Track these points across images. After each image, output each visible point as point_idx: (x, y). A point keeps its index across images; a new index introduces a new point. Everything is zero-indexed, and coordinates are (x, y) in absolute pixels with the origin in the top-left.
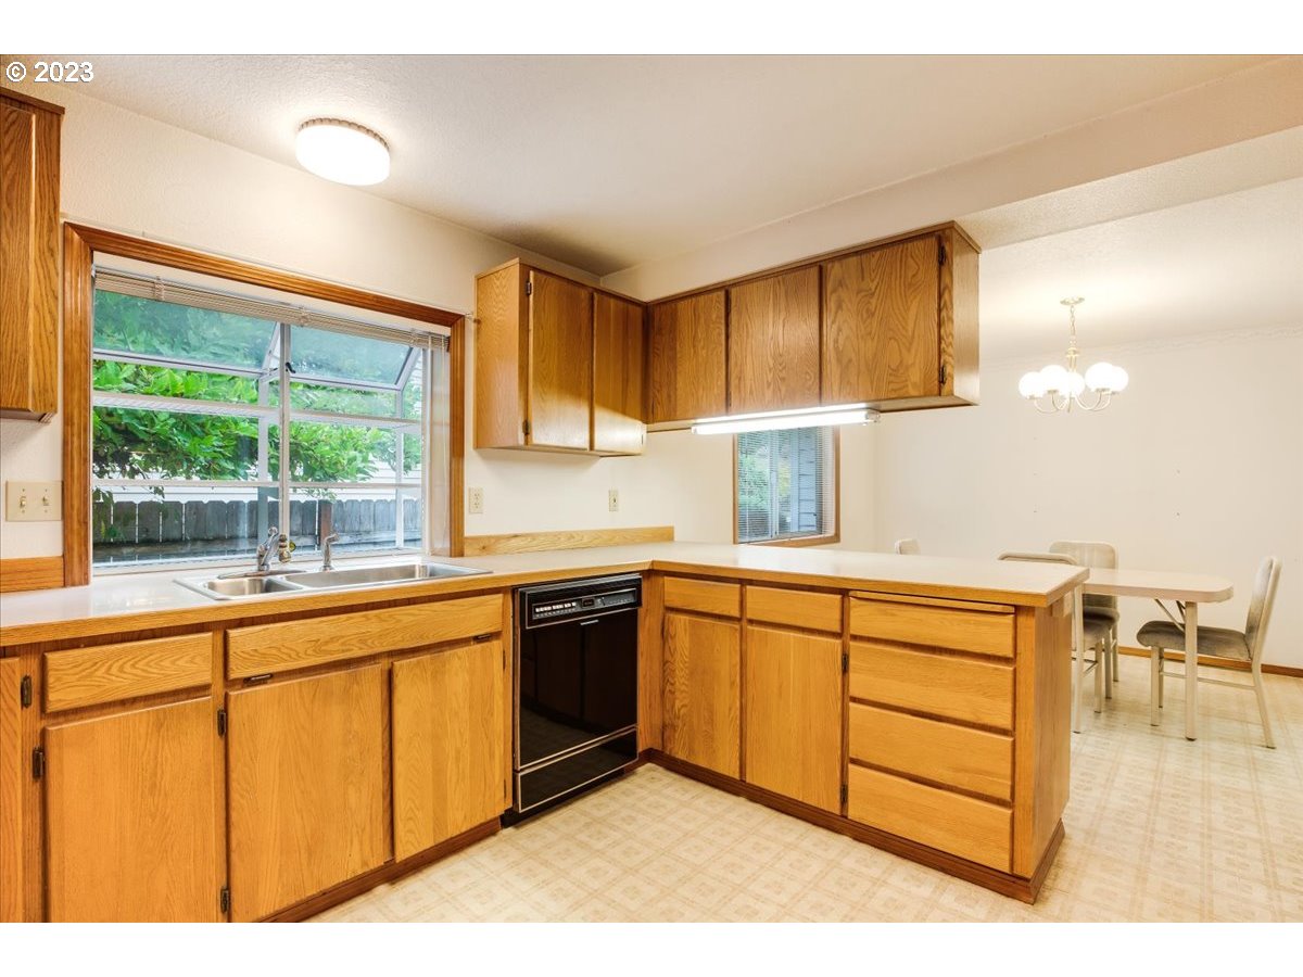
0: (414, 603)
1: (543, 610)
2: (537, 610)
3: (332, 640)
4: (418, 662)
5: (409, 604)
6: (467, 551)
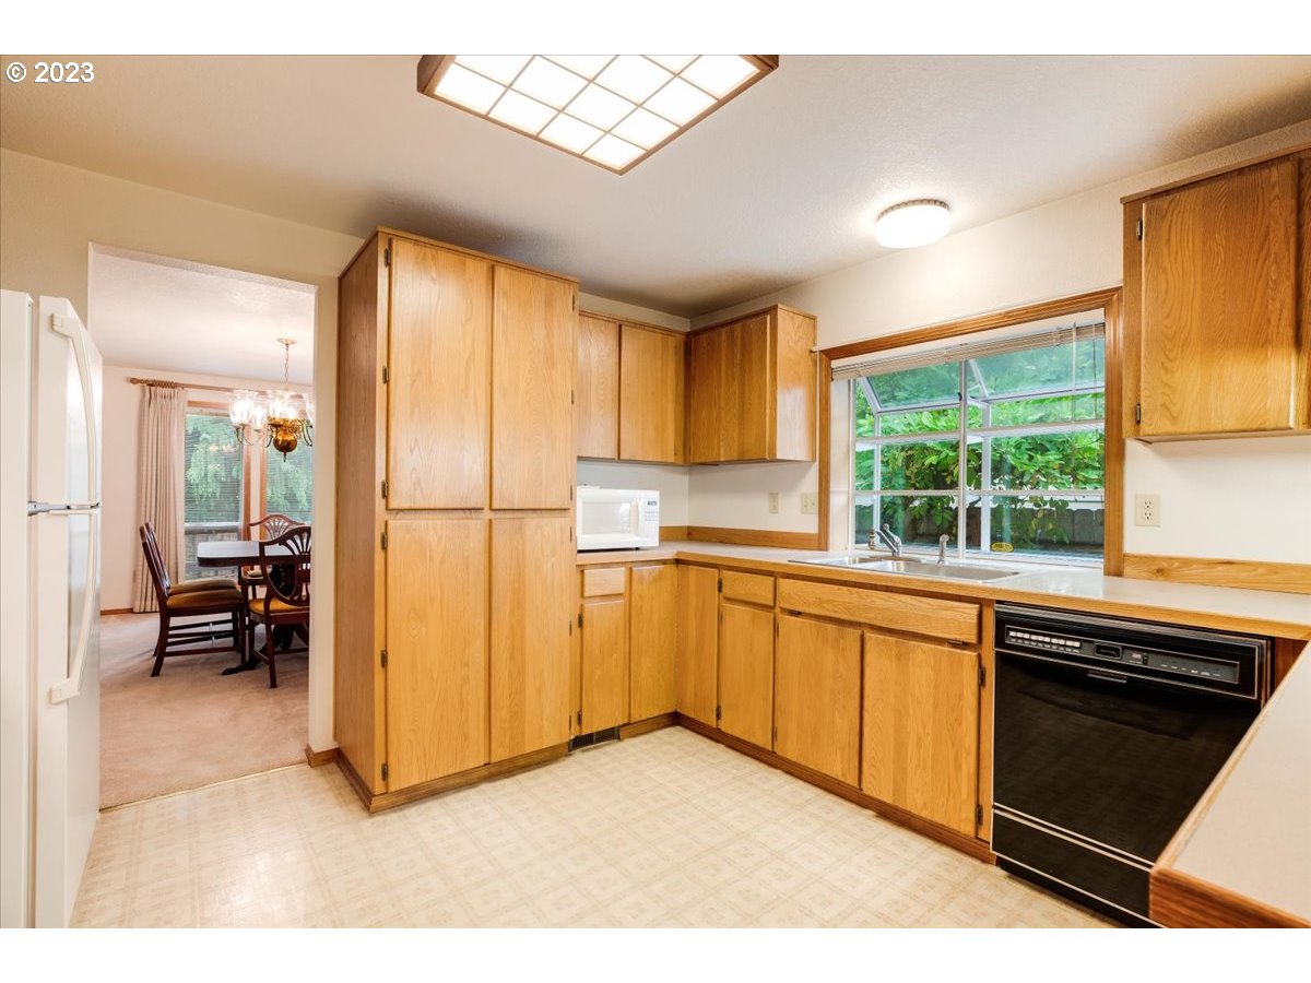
0: (892, 592)
1: (1015, 636)
2: (1012, 634)
3: (829, 601)
4: (884, 641)
5: (887, 591)
6: (1128, 570)
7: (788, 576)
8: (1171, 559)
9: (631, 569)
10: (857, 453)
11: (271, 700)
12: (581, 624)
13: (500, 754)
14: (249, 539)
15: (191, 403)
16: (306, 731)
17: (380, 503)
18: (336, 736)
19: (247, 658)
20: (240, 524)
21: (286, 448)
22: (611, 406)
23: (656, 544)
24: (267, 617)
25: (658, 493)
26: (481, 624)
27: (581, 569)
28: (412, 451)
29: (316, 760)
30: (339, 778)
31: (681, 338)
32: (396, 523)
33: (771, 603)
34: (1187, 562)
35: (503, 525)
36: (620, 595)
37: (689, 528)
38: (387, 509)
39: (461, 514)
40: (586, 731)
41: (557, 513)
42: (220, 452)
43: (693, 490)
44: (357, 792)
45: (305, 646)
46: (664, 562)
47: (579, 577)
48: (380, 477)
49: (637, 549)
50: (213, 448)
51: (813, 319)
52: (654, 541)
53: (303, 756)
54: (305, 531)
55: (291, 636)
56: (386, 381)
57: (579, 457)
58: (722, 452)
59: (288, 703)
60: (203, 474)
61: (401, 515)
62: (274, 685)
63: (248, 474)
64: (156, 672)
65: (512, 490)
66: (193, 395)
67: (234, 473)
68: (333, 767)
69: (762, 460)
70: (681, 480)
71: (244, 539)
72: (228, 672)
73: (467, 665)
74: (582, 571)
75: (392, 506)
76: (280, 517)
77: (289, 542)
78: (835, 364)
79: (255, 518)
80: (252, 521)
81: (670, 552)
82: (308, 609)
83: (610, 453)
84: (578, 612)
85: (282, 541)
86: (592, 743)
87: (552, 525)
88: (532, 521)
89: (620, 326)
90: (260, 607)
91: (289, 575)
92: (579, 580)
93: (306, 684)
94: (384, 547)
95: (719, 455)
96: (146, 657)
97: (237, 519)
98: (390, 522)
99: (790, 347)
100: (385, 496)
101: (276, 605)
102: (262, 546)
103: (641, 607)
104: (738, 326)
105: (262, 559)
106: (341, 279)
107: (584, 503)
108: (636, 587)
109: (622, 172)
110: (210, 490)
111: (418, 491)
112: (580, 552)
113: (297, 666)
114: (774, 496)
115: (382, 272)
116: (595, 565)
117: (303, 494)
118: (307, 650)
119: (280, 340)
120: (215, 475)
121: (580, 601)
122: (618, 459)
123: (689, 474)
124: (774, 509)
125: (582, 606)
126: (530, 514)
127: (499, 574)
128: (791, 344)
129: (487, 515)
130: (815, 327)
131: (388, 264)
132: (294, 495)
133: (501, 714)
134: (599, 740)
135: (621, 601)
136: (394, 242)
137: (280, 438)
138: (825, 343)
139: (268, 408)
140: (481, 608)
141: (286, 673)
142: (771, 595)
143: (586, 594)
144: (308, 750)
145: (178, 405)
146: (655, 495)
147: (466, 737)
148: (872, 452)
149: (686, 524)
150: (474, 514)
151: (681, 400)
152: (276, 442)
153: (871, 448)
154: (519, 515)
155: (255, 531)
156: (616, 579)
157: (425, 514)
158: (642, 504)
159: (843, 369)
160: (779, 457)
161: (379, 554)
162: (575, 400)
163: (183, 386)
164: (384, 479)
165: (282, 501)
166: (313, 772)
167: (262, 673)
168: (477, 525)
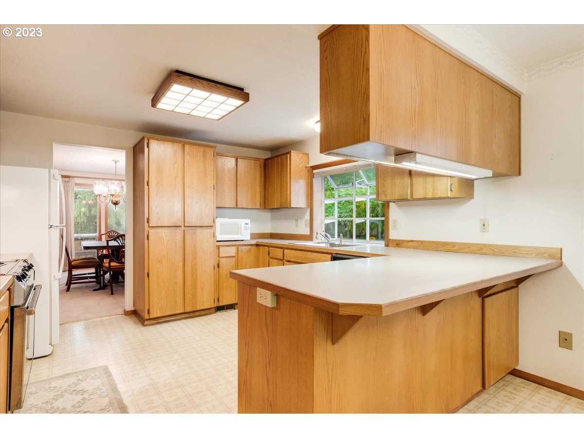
6: (390, 245)
7: (287, 249)
8: (400, 240)
9: (238, 248)
10: (326, 204)
11: (111, 298)
12: (218, 267)
13: (188, 309)
14: (101, 240)
15: (76, 184)
16: (124, 306)
17: (146, 224)
18: (134, 305)
19: (102, 285)
20: (97, 234)
21: (116, 204)
22: (233, 189)
23: (249, 239)
24: (110, 268)
25: (250, 220)
26: (181, 265)
27: (218, 247)
28: (157, 208)
29: (128, 314)
30: (135, 318)
31: (262, 161)
32: (152, 231)
33: (282, 258)
34: (403, 241)
35: (189, 232)
36: (234, 256)
37: (271, 233)
38: (149, 226)
39: (174, 228)
40: (221, 304)
41: (209, 228)
42: (87, 203)
43: (272, 219)
44: (141, 322)
45: (123, 280)
46: (252, 245)
47: (218, 250)
48: (146, 216)
49: (242, 240)
50: (84, 202)
51: (308, 154)
52: (248, 238)
53: (123, 313)
54: (123, 236)
55: (118, 276)
56: (148, 185)
57: (217, 207)
58: (275, 205)
59: (118, 299)
60: (79, 213)
61: (153, 228)
62: (112, 294)
63: (100, 213)
64: (68, 290)
65: (192, 220)
66: (77, 181)
67: (92, 212)
68: (133, 316)
69: (287, 208)
70: (267, 215)
71: (99, 240)
72: (94, 290)
73: (176, 278)
74: (219, 248)
75: (150, 226)
76: (114, 231)
77: (118, 240)
78: (315, 171)
79: (103, 232)
80: (102, 233)
81: (254, 242)
82: (124, 266)
83: (233, 205)
84: (217, 262)
85: (115, 240)
86: (224, 309)
87: (207, 232)
88: (199, 231)
89: (237, 158)
90: (107, 265)
91: (118, 253)
92: (217, 251)
93: (124, 293)
94: (148, 239)
95: (274, 206)
96: (62, 286)
97: (95, 232)
98: (150, 231)
99: (297, 166)
100: (148, 222)
101: (113, 264)
102: (108, 241)
103: (242, 261)
104: (280, 158)
105: (107, 247)
106: (134, 147)
107: (221, 224)
108: (240, 254)
109: (218, 120)
110: (82, 220)
111: (159, 220)
112: (217, 241)
113: (121, 288)
114: (297, 220)
115: (146, 149)
116: (224, 246)
117: (124, 222)
118: (124, 282)
119: (113, 161)
120: (84, 214)
121: (218, 258)
122: (237, 208)
123: (271, 212)
124: (297, 226)
125: (219, 260)
126: (198, 228)
127: (187, 248)
128: (298, 165)
129: (183, 228)
130: (308, 158)
131: (148, 147)
132: (120, 222)
133: (189, 296)
134: (227, 309)
135: (234, 259)
136: (150, 140)
137: (114, 200)
138: (312, 164)
139: (109, 188)
140: (181, 259)
141: (116, 290)
142: (282, 255)
143: (220, 256)
144: (125, 311)
145: (71, 185)
146: (248, 221)
147: (176, 302)
148: (334, 204)
149: (270, 232)
150: (178, 228)
151: (263, 185)
152: (112, 201)
153: (333, 202)
154: (194, 228)
155: (104, 237)
156: (232, 251)
157: (161, 228)
158: (243, 224)
159: (318, 173)
160: (292, 206)
161: (146, 241)
162: (215, 188)
163: (73, 177)
164: (147, 216)
165: (114, 225)
166: (126, 317)
167: (108, 290)
168: (179, 232)
